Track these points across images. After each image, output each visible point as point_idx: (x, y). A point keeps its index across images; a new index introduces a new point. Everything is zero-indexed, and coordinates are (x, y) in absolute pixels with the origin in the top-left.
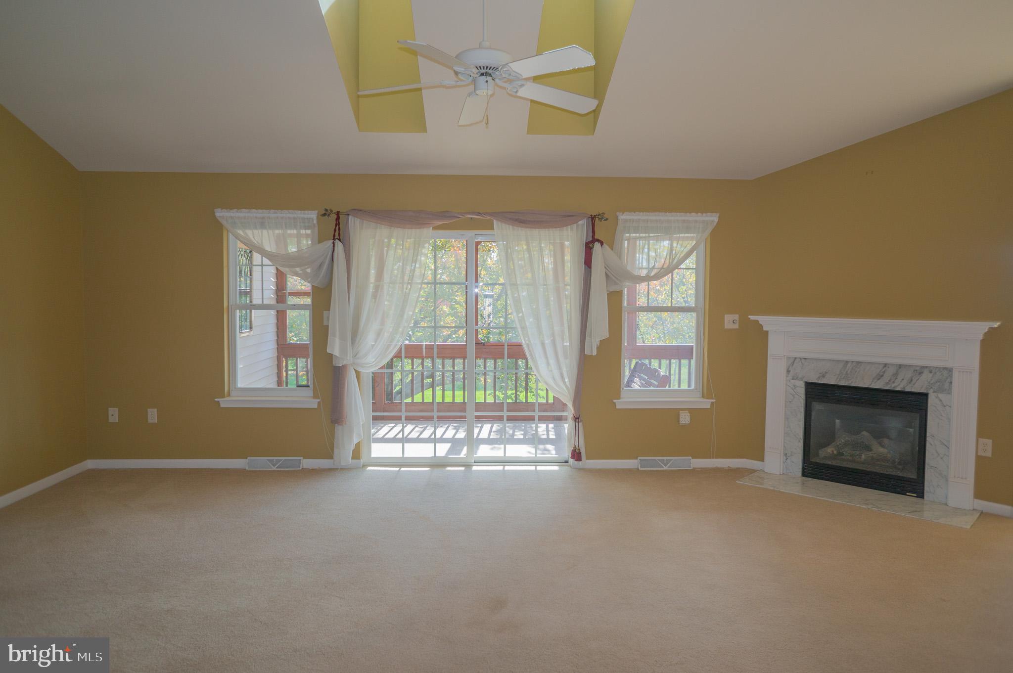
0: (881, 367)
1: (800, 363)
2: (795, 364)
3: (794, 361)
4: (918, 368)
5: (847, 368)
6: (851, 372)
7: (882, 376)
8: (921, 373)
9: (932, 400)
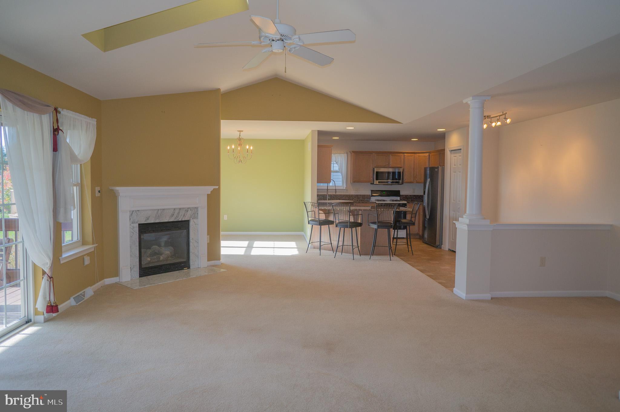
0: (173, 209)
1: (136, 213)
2: (133, 215)
3: (132, 213)
4: (186, 209)
5: (159, 213)
6: (160, 215)
7: (173, 215)
8: (188, 211)
9: (191, 223)
